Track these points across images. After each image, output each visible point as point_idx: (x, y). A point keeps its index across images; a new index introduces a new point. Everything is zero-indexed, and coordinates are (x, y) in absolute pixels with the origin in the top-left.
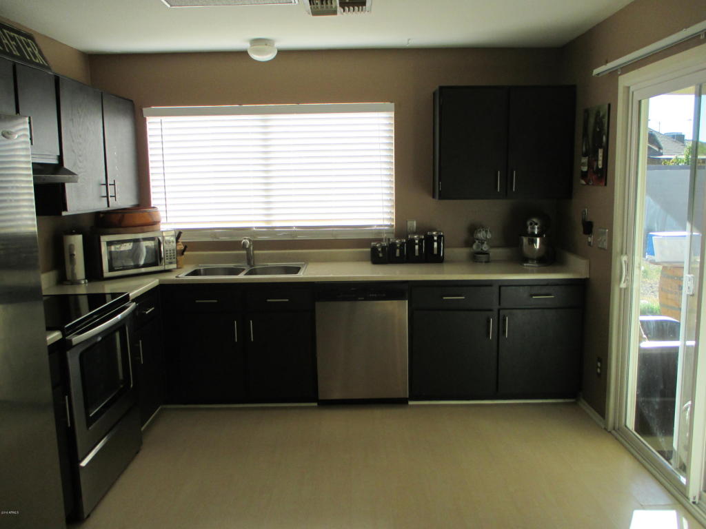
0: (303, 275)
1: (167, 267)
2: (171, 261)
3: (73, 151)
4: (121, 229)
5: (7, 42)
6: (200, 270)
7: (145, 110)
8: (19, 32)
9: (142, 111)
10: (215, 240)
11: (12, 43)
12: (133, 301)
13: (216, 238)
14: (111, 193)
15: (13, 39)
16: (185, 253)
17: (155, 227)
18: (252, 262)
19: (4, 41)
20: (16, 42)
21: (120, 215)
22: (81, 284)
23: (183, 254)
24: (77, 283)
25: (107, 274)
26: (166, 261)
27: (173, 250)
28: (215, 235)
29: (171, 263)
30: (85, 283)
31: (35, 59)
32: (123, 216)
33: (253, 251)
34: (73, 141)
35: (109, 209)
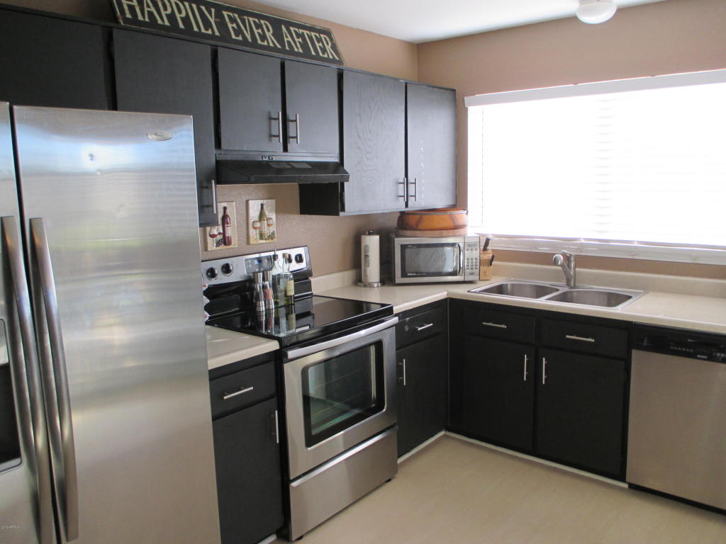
0: (622, 311)
1: (468, 278)
2: (472, 271)
3: (359, 148)
4: (418, 233)
5: (290, 39)
6: (507, 285)
7: (466, 99)
8: (311, 29)
9: (464, 100)
10: (534, 250)
11: (296, 40)
12: (396, 315)
13: (535, 248)
14: (411, 192)
15: (301, 36)
16: (493, 263)
17: (461, 231)
18: (572, 284)
19: (286, 39)
20: (304, 39)
21: (418, 217)
22: (373, 287)
23: (491, 265)
24: (369, 285)
25: (399, 279)
26: (467, 271)
27: (476, 259)
28: (536, 244)
29: (472, 274)
30: (378, 286)
31: (324, 54)
32: (421, 218)
33: (575, 267)
34: (359, 137)
35: (407, 209)
